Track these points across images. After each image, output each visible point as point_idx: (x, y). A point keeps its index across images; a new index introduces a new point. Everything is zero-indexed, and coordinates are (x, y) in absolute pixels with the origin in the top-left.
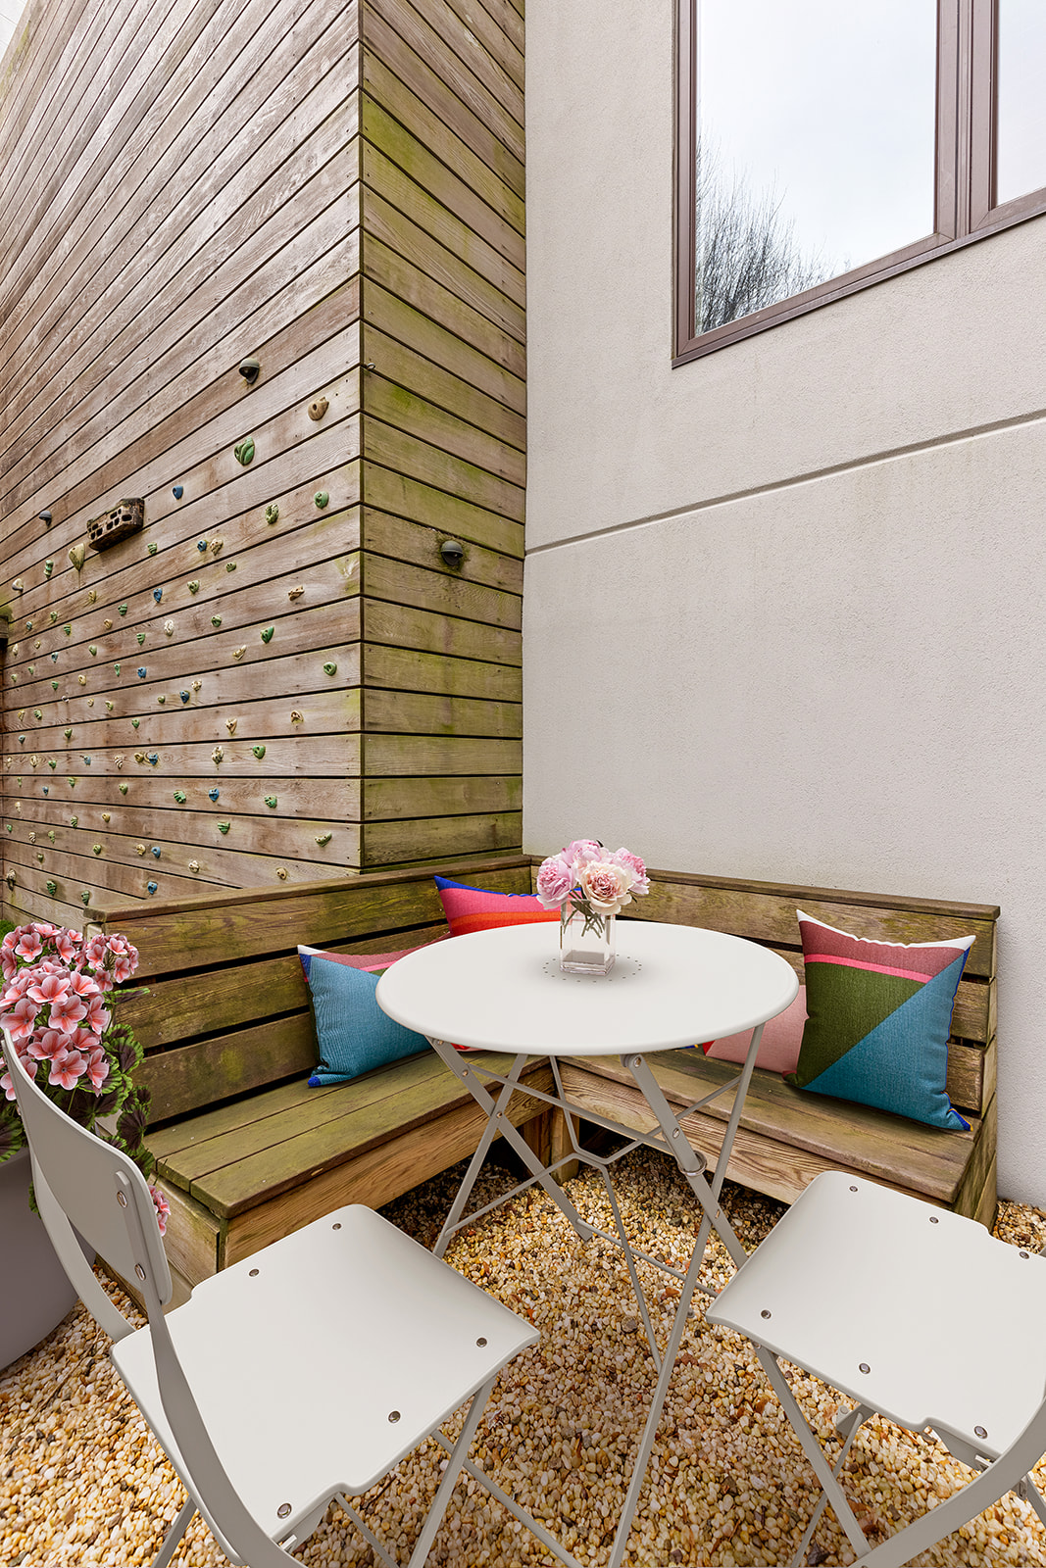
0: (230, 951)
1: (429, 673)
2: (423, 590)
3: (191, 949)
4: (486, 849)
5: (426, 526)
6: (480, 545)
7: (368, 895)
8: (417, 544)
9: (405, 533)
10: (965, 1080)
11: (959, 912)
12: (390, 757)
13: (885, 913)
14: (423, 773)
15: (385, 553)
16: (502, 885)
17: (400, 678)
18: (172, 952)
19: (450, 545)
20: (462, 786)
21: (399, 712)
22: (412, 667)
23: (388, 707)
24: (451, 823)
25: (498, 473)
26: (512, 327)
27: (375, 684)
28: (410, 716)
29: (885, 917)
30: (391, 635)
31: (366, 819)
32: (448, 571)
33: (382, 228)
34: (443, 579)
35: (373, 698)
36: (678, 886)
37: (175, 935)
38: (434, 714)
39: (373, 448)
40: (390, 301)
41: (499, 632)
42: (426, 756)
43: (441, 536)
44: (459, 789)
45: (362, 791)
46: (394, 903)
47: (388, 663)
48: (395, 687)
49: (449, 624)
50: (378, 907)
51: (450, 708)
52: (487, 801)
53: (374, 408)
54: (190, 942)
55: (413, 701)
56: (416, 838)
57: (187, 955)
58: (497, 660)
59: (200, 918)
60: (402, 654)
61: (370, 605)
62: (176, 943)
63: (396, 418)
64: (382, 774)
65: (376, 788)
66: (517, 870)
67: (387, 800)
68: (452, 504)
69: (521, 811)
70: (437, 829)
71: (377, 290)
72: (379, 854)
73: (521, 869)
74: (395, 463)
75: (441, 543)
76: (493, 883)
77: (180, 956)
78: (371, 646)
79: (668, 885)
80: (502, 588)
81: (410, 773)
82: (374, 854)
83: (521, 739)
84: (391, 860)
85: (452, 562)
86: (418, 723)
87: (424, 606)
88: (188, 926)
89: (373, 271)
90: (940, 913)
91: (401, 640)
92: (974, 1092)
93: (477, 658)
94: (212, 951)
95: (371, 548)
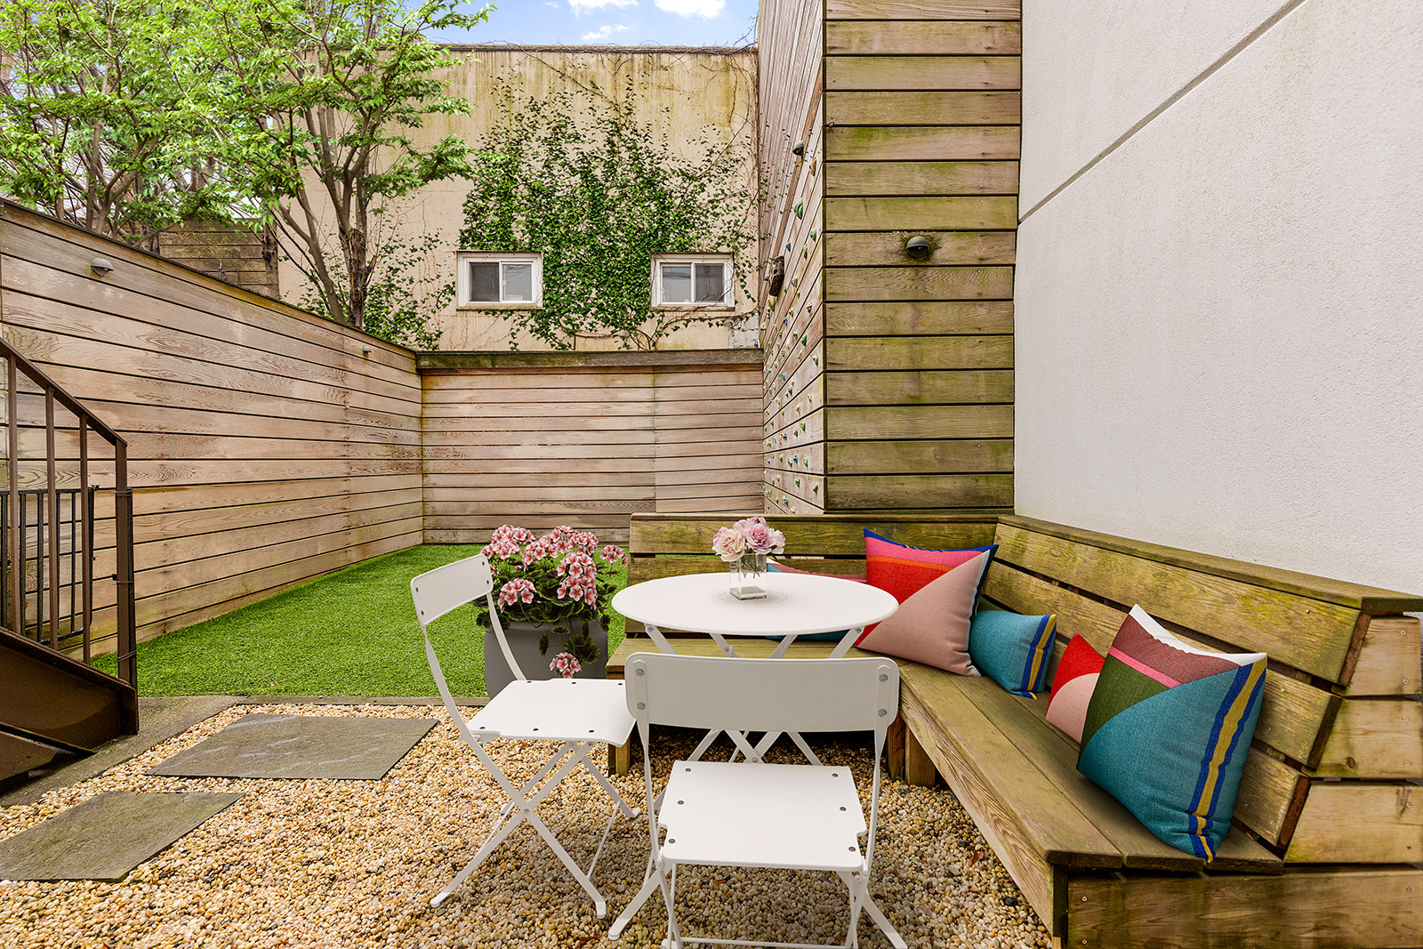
0: (696, 548)
1: (897, 353)
2: (887, 285)
3: (673, 542)
4: (963, 505)
5: (891, 231)
6: (957, 231)
7: (807, 527)
8: (880, 249)
9: (866, 243)
10: (1270, 805)
11: (1321, 594)
12: (848, 425)
13: (1245, 589)
14: (887, 437)
15: (846, 264)
16: (955, 536)
17: (862, 361)
18: (663, 542)
19: (915, 240)
20: (932, 448)
21: (860, 388)
22: (874, 351)
23: (850, 385)
24: (920, 480)
25: (981, 157)
26: (1000, 11)
27: (837, 368)
28: (871, 391)
29: (1244, 593)
30: (853, 329)
31: (829, 473)
32: (915, 263)
33: (848, 9)
34: (908, 271)
35: (834, 379)
36: (1084, 546)
37: (666, 533)
38: (903, 387)
39: (835, 186)
40: (851, 63)
41: (981, 306)
42: (892, 423)
43: (906, 235)
44: (929, 452)
45: (825, 451)
46: (829, 536)
47: (849, 351)
48: (857, 369)
49: (916, 309)
50: (814, 536)
51: (919, 382)
52: (964, 462)
53: (837, 154)
54: (674, 538)
55: (875, 378)
56: (879, 490)
57: (671, 546)
58: (977, 332)
59: (682, 525)
60: (865, 341)
61: (831, 308)
62: (666, 537)
63: (858, 154)
64: (844, 438)
65: (839, 449)
66: (978, 526)
67: (849, 459)
68: (919, 205)
69: (1013, 473)
70: (902, 484)
71: (840, 61)
72: (842, 501)
73: (983, 525)
74: (856, 190)
75: (906, 241)
76: (943, 533)
77: (667, 545)
78: (832, 340)
79: (1077, 545)
80: (984, 263)
81: (873, 438)
82: (837, 500)
83: (1013, 403)
84: (853, 506)
85: (919, 255)
86: (881, 396)
87: (888, 299)
88: (674, 529)
89: (834, 48)
90: (1301, 593)
91: (864, 330)
92: (1276, 822)
93: (950, 333)
94: (686, 546)
95: (833, 263)
